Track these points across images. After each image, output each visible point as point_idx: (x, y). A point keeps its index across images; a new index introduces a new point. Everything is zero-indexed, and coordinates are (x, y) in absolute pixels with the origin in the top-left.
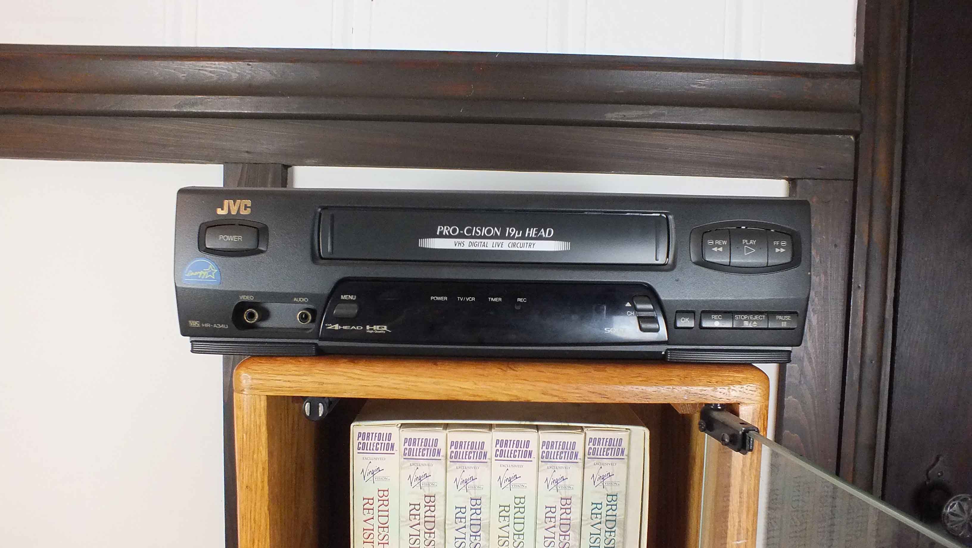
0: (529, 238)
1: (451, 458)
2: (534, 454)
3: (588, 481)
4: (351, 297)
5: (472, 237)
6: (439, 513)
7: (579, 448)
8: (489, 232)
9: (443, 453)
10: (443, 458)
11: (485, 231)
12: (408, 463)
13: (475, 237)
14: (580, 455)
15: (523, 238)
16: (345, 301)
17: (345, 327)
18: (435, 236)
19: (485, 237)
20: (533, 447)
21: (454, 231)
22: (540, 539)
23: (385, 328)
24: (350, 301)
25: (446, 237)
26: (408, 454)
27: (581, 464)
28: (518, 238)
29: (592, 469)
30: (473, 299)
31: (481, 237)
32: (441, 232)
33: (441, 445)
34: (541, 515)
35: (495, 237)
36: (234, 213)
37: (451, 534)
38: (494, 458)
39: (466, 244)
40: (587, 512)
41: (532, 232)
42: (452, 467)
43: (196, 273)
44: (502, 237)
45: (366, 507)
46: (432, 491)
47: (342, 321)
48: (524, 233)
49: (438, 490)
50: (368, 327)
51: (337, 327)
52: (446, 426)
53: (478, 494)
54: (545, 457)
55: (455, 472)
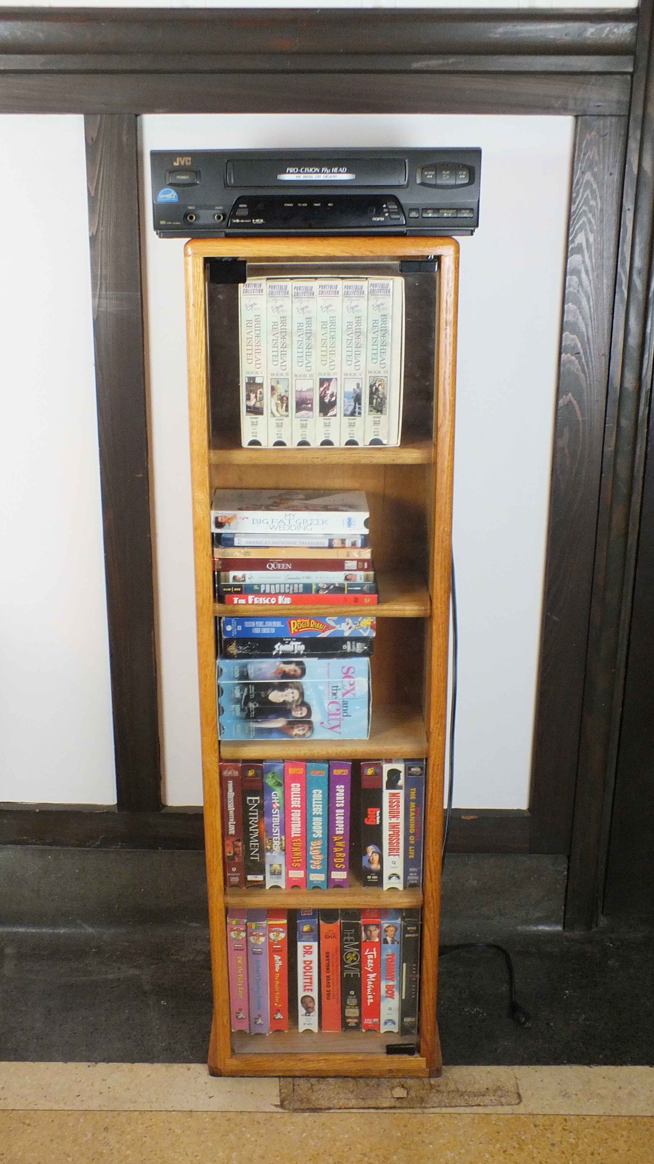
0: (334, 173)
1: (295, 295)
2: (340, 293)
3: (371, 309)
4: (245, 206)
5: (304, 173)
6: (288, 327)
7: (365, 289)
8: (313, 170)
9: (290, 293)
10: (291, 296)
11: (311, 170)
12: (271, 299)
13: (306, 173)
14: (366, 293)
15: (331, 173)
16: (241, 208)
17: (242, 221)
18: (285, 173)
19: (311, 173)
20: (339, 289)
21: (296, 170)
22: (345, 341)
23: (262, 221)
24: (244, 208)
25: (291, 173)
26: (271, 294)
27: (366, 298)
28: (328, 173)
29: (373, 301)
30: (306, 205)
31: (309, 173)
32: (289, 171)
33: (289, 289)
34: (345, 327)
35: (317, 173)
36: (182, 164)
37: (296, 339)
38: (318, 295)
39: (302, 177)
40: (370, 326)
41: (336, 169)
42: (295, 300)
43: (165, 196)
44: (320, 172)
45: (248, 325)
46: (284, 314)
47: (240, 218)
48: (331, 171)
49: (288, 314)
50: (253, 221)
51: (238, 221)
52: (291, 279)
53: (310, 315)
54: (346, 294)
55: (297, 304)
